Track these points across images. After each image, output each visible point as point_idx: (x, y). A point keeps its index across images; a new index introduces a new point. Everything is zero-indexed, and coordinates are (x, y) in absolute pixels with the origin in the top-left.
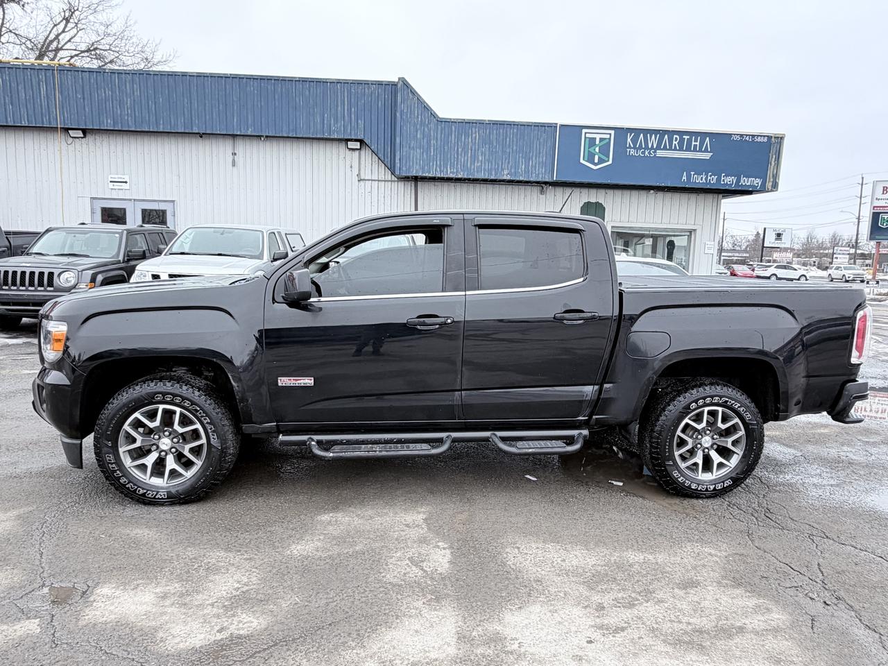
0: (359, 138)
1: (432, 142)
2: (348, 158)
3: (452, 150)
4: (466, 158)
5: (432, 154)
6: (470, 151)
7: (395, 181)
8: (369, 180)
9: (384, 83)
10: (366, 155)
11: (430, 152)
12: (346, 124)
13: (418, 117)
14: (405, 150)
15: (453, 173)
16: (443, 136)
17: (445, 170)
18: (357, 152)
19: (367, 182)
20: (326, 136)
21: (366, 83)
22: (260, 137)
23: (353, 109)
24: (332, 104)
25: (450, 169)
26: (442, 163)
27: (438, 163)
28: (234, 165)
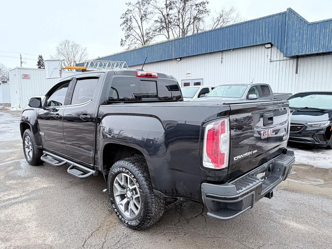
0: (269, 42)
1: (304, 36)
2: (266, 52)
3: (316, 39)
4: (325, 41)
5: (304, 42)
6: (327, 37)
7: (288, 60)
8: (275, 61)
9: (282, 13)
10: (274, 49)
11: (303, 42)
12: (263, 37)
13: (297, 25)
14: (289, 43)
15: (316, 51)
16: (311, 32)
17: (311, 50)
18: (270, 49)
19: (274, 62)
20: (255, 44)
21: (273, 16)
22: (230, 50)
23: (267, 30)
24: (257, 29)
25: (315, 48)
26: (310, 47)
27: (308, 47)
28: (222, 63)
